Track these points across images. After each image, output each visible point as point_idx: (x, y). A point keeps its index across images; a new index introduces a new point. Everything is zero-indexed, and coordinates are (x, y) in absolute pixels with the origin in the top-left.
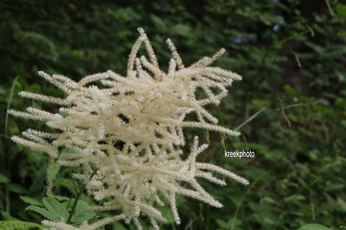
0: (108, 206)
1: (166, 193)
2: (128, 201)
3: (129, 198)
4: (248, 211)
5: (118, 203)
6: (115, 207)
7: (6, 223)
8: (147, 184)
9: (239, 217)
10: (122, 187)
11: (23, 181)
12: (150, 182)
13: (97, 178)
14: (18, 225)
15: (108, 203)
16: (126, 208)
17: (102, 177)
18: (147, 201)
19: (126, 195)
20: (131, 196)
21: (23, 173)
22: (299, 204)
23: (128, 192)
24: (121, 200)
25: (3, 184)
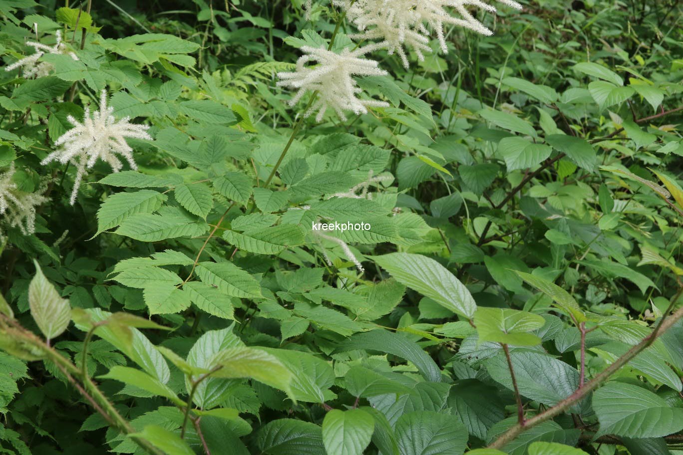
0: (369, 35)
1: (432, 21)
2: (391, 29)
3: (392, 26)
4: (520, 59)
5: (380, 31)
6: (377, 36)
7: (268, 64)
8: (412, 12)
9: (509, 65)
10: (385, 15)
11: (287, 28)
12: (415, 8)
13: (358, 5)
14: (280, 66)
15: (370, 31)
16: (388, 36)
17: (364, 4)
18: (412, 28)
19: (389, 22)
20: (395, 24)
21: (287, 20)
22: (573, 51)
23: (392, 19)
24: (383, 28)
25: (267, 29)
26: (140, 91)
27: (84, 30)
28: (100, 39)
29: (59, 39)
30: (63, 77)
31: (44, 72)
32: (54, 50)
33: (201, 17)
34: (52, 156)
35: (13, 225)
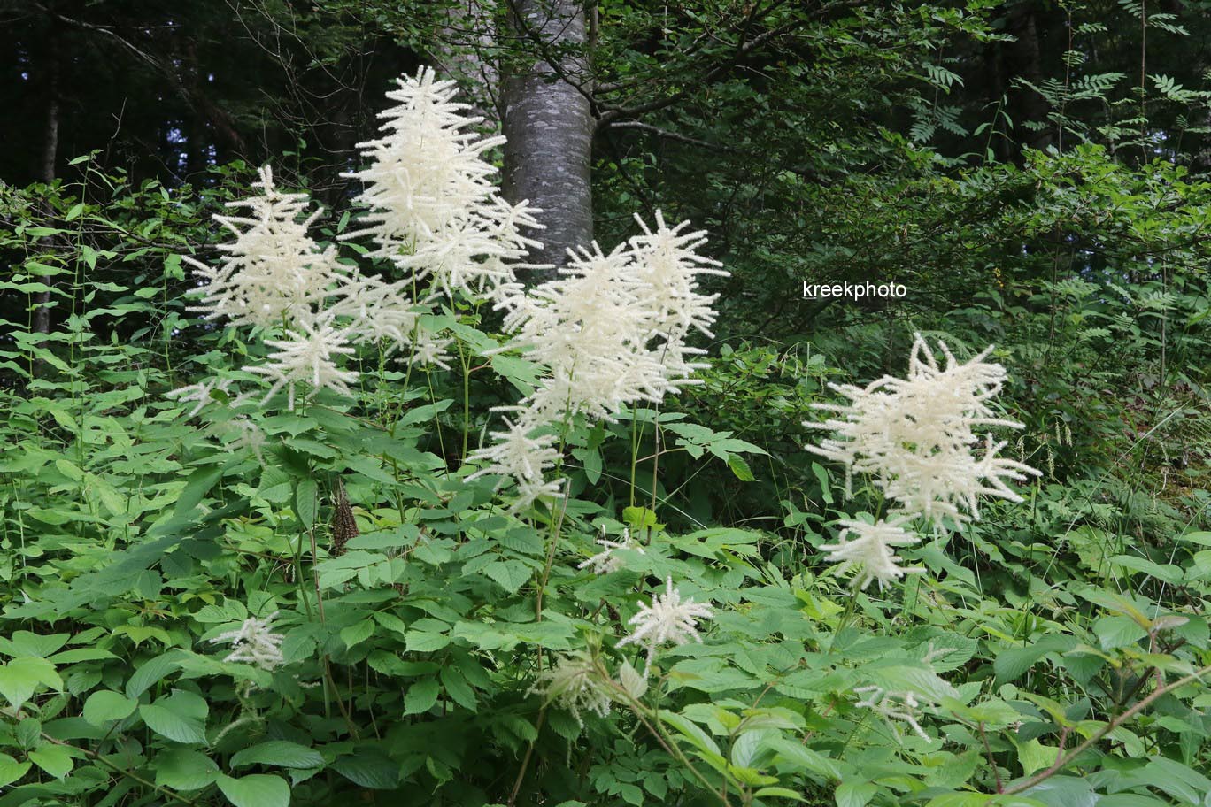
26: (704, 581)
27: (649, 528)
28: (665, 536)
29: (627, 536)
30: (633, 569)
31: (613, 568)
32: (623, 546)
33: (788, 522)
34: (625, 640)
35: (590, 709)
